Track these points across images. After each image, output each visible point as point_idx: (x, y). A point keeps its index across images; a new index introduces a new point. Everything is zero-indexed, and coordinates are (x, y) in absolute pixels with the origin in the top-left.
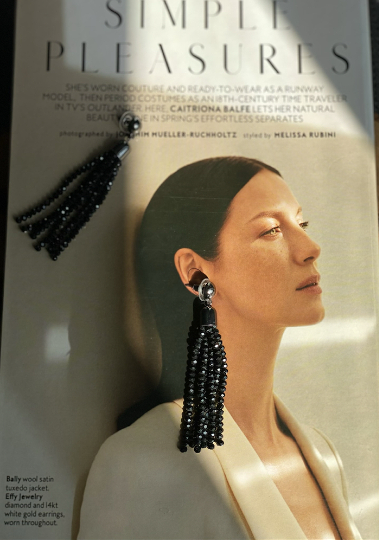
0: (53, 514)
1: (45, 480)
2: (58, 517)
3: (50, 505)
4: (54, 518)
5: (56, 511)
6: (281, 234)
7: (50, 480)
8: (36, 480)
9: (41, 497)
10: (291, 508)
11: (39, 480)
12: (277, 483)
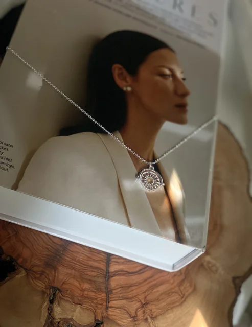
0: (7, 165)
1: (7, 145)
2: (10, 167)
3: (7, 159)
4: (8, 167)
5: (10, 164)
6: (171, 79)
7: (11, 146)
8: (2, 143)
9: (2, 153)
10: (153, 209)
11: (3, 143)
12: (147, 194)
